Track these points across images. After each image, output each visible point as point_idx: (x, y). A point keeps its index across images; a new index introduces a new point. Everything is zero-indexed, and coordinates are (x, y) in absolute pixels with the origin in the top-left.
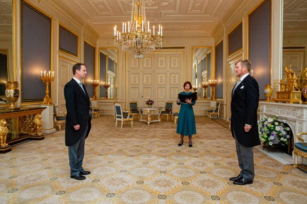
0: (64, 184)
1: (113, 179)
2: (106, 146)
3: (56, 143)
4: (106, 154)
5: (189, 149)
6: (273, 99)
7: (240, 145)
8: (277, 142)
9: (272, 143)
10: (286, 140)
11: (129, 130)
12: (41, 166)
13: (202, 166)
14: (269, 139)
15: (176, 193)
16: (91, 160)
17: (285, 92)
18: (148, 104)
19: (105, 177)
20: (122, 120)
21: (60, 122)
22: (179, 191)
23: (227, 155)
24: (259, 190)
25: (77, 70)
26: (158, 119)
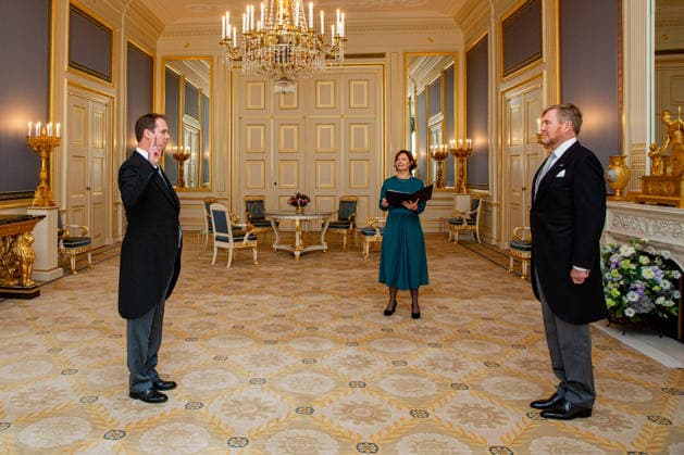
0: (117, 412)
1: (236, 402)
2: (199, 315)
3: (70, 307)
4: (206, 338)
5: (414, 325)
6: (629, 193)
7: (557, 319)
8: (647, 307)
9: (633, 311)
10: (670, 303)
11: (249, 274)
12: (50, 367)
13: (454, 369)
14: (626, 300)
15: (400, 438)
16: (170, 353)
17: (663, 179)
18: (294, 203)
19: (216, 396)
20: (231, 246)
21: (74, 251)
22: (406, 434)
23: (514, 340)
24: (610, 434)
25: (146, 131)
26: (320, 243)
